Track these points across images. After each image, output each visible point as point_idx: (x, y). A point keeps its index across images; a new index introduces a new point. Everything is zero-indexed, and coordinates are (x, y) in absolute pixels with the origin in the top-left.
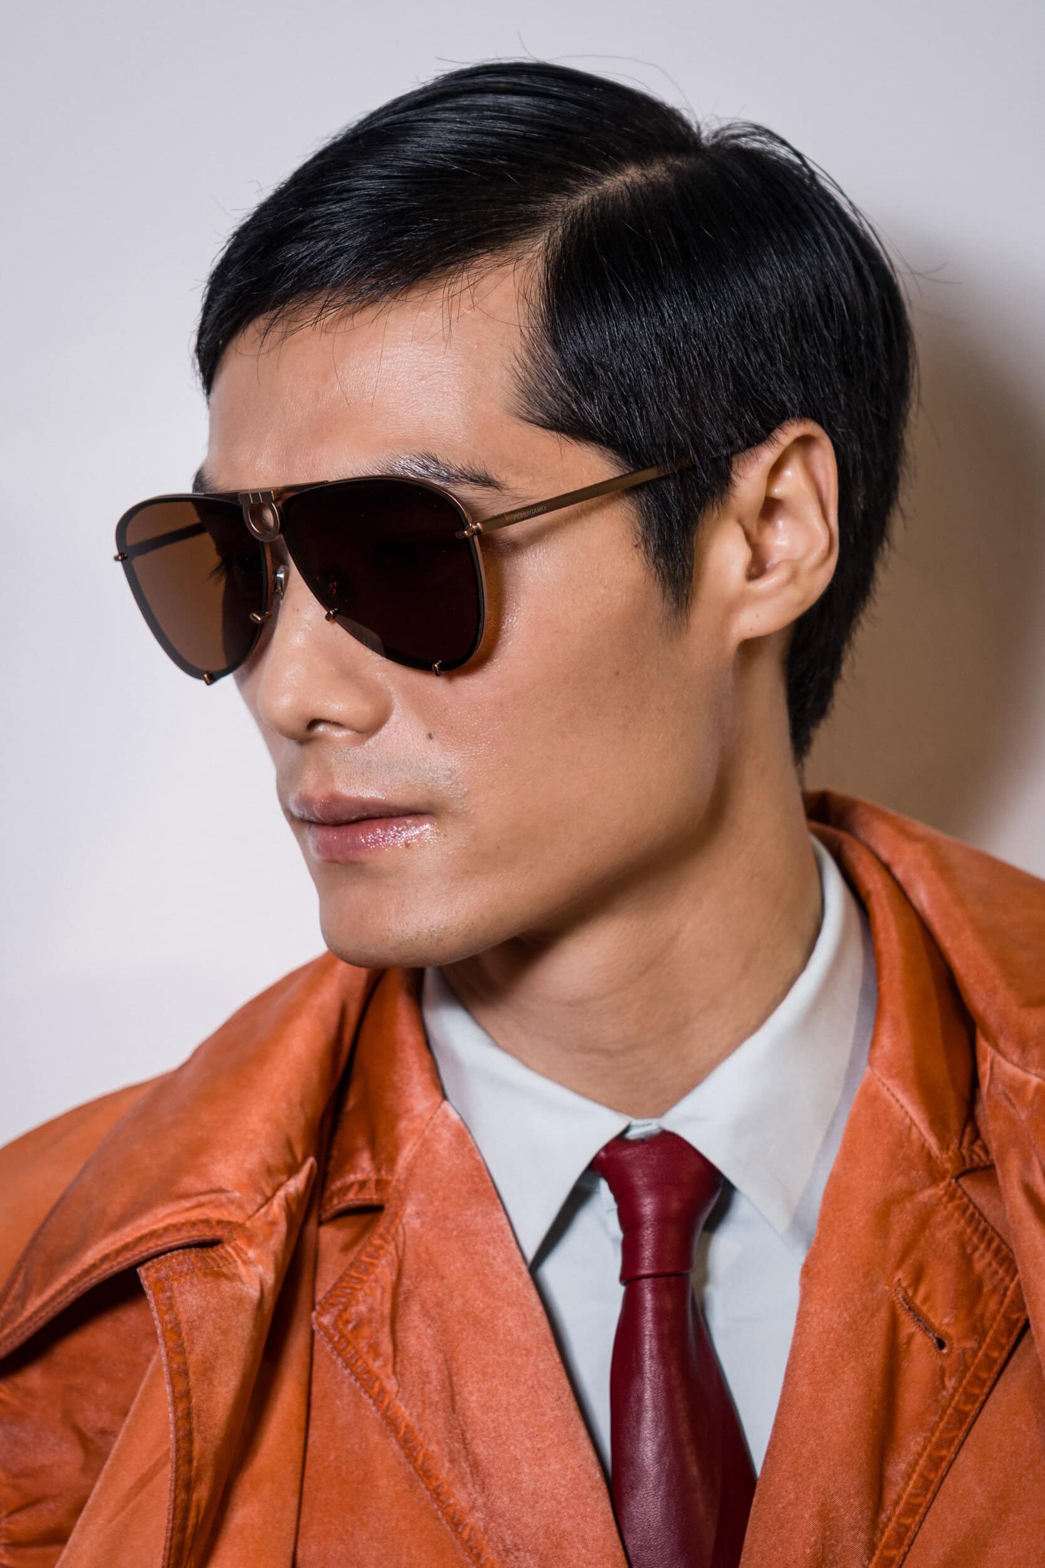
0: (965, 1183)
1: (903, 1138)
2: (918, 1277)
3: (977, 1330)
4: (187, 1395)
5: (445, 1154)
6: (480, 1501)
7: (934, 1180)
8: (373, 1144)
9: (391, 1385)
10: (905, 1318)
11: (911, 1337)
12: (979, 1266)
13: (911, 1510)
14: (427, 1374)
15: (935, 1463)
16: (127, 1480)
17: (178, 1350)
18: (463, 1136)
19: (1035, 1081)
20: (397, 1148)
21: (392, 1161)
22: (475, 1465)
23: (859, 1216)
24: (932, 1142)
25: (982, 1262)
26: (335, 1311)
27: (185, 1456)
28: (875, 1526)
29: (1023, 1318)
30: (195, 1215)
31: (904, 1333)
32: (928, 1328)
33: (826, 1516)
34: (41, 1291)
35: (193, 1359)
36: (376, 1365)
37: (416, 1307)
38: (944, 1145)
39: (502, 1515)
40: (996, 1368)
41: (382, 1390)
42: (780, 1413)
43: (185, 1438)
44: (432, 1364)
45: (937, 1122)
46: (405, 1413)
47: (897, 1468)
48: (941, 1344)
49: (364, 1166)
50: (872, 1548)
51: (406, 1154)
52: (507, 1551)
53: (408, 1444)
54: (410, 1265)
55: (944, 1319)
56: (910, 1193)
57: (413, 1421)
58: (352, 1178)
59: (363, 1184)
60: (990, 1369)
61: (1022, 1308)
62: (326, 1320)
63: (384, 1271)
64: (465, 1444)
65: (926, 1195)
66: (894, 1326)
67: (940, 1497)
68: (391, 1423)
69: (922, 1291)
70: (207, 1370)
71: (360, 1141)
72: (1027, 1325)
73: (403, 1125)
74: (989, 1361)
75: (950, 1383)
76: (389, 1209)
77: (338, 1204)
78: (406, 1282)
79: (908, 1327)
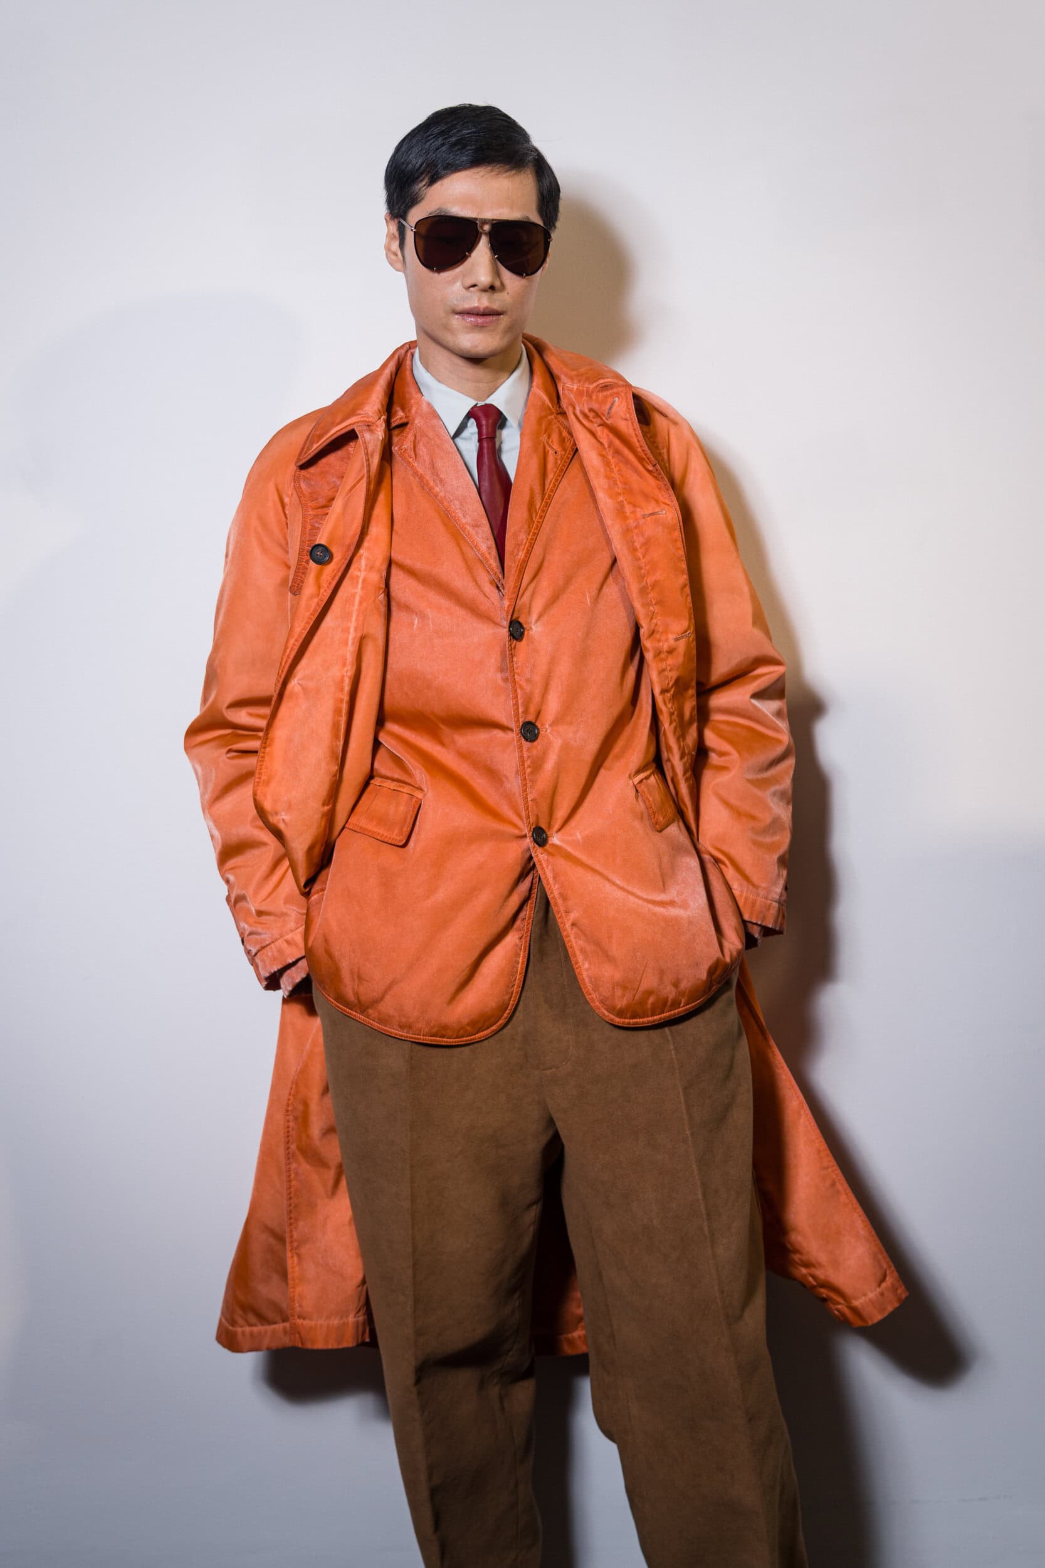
0: (559, 416)
1: (544, 403)
2: (549, 437)
3: (564, 449)
4: (368, 460)
5: (425, 408)
6: (443, 490)
7: (551, 415)
8: (403, 409)
9: (416, 464)
10: (547, 446)
11: (548, 451)
12: (564, 435)
13: (552, 491)
14: (425, 460)
15: (557, 480)
16: (348, 487)
17: (366, 448)
18: (429, 404)
19: (576, 387)
20: (412, 407)
21: (410, 411)
22: (441, 480)
23: (533, 420)
24: (550, 405)
25: (565, 434)
26: (399, 446)
27: (369, 477)
28: (543, 494)
29: (575, 448)
30: (362, 419)
31: (547, 450)
32: (553, 449)
33: (532, 491)
34: (318, 442)
35: (369, 451)
36: (411, 460)
37: (421, 443)
38: (553, 407)
39: (449, 492)
40: (570, 459)
41: (413, 465)
42: (518, 468)
43: (369, 471)
44: (427, 458)
45: (551, 400)
46: (421, 471)
47: (547, 483)
48: (556, 453)
49: (401, 414)
50: (543, 500)
51: (413, 410)
52: (451, 501)
53: (421, 477)
54: (418, 435)
55: (556, 446)
56: (546, 417)
57: (422, 473)
58: (398, 417)
59: (401, 418)
60: (568, 459)
61: (575, 445)
62: (396, 448)
63: (411, 437)
64: (438, 475)
65: (550, 417)
66: (544, 448)
67: (558, 488)
68: (416, 473)
69: (550, 440)
70: (372, 455)
71: (398, 409)
72: (577, 450)
73: (412, 401)
74: (568, 458)
75: (559, 462)
76: (410, 422)
77: (393, 425)
78: (418, 438)
79: (548, 448)
